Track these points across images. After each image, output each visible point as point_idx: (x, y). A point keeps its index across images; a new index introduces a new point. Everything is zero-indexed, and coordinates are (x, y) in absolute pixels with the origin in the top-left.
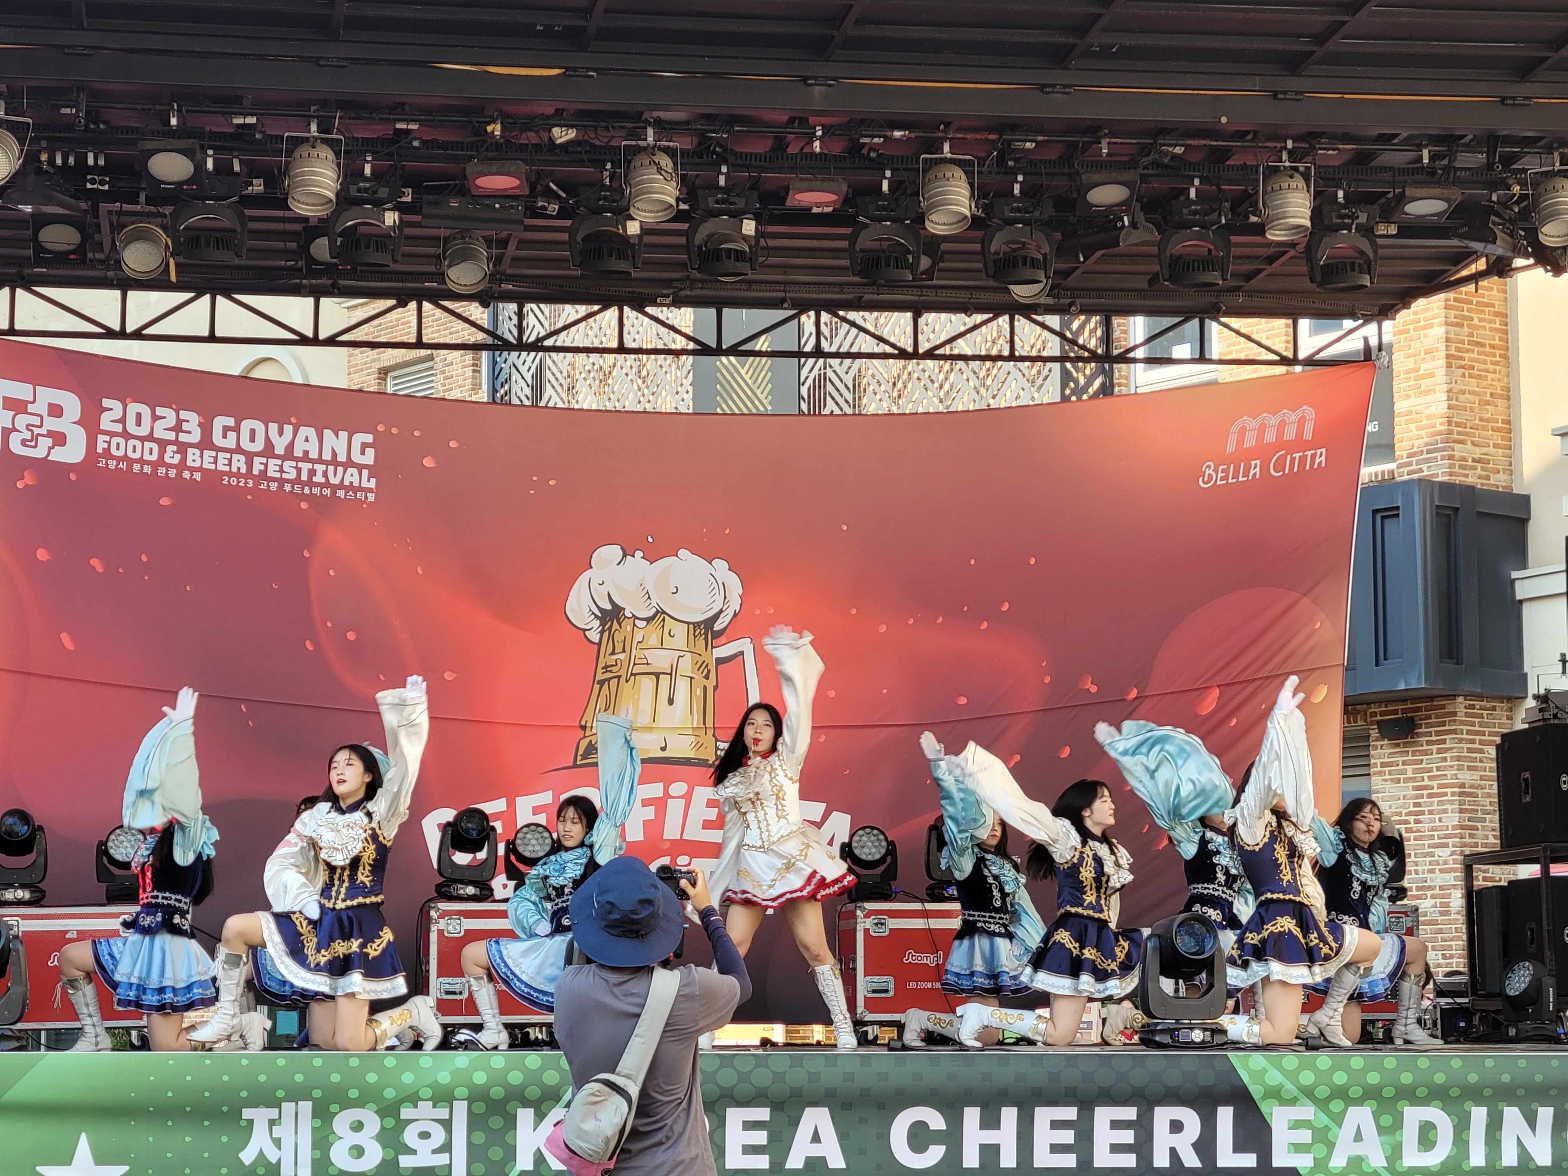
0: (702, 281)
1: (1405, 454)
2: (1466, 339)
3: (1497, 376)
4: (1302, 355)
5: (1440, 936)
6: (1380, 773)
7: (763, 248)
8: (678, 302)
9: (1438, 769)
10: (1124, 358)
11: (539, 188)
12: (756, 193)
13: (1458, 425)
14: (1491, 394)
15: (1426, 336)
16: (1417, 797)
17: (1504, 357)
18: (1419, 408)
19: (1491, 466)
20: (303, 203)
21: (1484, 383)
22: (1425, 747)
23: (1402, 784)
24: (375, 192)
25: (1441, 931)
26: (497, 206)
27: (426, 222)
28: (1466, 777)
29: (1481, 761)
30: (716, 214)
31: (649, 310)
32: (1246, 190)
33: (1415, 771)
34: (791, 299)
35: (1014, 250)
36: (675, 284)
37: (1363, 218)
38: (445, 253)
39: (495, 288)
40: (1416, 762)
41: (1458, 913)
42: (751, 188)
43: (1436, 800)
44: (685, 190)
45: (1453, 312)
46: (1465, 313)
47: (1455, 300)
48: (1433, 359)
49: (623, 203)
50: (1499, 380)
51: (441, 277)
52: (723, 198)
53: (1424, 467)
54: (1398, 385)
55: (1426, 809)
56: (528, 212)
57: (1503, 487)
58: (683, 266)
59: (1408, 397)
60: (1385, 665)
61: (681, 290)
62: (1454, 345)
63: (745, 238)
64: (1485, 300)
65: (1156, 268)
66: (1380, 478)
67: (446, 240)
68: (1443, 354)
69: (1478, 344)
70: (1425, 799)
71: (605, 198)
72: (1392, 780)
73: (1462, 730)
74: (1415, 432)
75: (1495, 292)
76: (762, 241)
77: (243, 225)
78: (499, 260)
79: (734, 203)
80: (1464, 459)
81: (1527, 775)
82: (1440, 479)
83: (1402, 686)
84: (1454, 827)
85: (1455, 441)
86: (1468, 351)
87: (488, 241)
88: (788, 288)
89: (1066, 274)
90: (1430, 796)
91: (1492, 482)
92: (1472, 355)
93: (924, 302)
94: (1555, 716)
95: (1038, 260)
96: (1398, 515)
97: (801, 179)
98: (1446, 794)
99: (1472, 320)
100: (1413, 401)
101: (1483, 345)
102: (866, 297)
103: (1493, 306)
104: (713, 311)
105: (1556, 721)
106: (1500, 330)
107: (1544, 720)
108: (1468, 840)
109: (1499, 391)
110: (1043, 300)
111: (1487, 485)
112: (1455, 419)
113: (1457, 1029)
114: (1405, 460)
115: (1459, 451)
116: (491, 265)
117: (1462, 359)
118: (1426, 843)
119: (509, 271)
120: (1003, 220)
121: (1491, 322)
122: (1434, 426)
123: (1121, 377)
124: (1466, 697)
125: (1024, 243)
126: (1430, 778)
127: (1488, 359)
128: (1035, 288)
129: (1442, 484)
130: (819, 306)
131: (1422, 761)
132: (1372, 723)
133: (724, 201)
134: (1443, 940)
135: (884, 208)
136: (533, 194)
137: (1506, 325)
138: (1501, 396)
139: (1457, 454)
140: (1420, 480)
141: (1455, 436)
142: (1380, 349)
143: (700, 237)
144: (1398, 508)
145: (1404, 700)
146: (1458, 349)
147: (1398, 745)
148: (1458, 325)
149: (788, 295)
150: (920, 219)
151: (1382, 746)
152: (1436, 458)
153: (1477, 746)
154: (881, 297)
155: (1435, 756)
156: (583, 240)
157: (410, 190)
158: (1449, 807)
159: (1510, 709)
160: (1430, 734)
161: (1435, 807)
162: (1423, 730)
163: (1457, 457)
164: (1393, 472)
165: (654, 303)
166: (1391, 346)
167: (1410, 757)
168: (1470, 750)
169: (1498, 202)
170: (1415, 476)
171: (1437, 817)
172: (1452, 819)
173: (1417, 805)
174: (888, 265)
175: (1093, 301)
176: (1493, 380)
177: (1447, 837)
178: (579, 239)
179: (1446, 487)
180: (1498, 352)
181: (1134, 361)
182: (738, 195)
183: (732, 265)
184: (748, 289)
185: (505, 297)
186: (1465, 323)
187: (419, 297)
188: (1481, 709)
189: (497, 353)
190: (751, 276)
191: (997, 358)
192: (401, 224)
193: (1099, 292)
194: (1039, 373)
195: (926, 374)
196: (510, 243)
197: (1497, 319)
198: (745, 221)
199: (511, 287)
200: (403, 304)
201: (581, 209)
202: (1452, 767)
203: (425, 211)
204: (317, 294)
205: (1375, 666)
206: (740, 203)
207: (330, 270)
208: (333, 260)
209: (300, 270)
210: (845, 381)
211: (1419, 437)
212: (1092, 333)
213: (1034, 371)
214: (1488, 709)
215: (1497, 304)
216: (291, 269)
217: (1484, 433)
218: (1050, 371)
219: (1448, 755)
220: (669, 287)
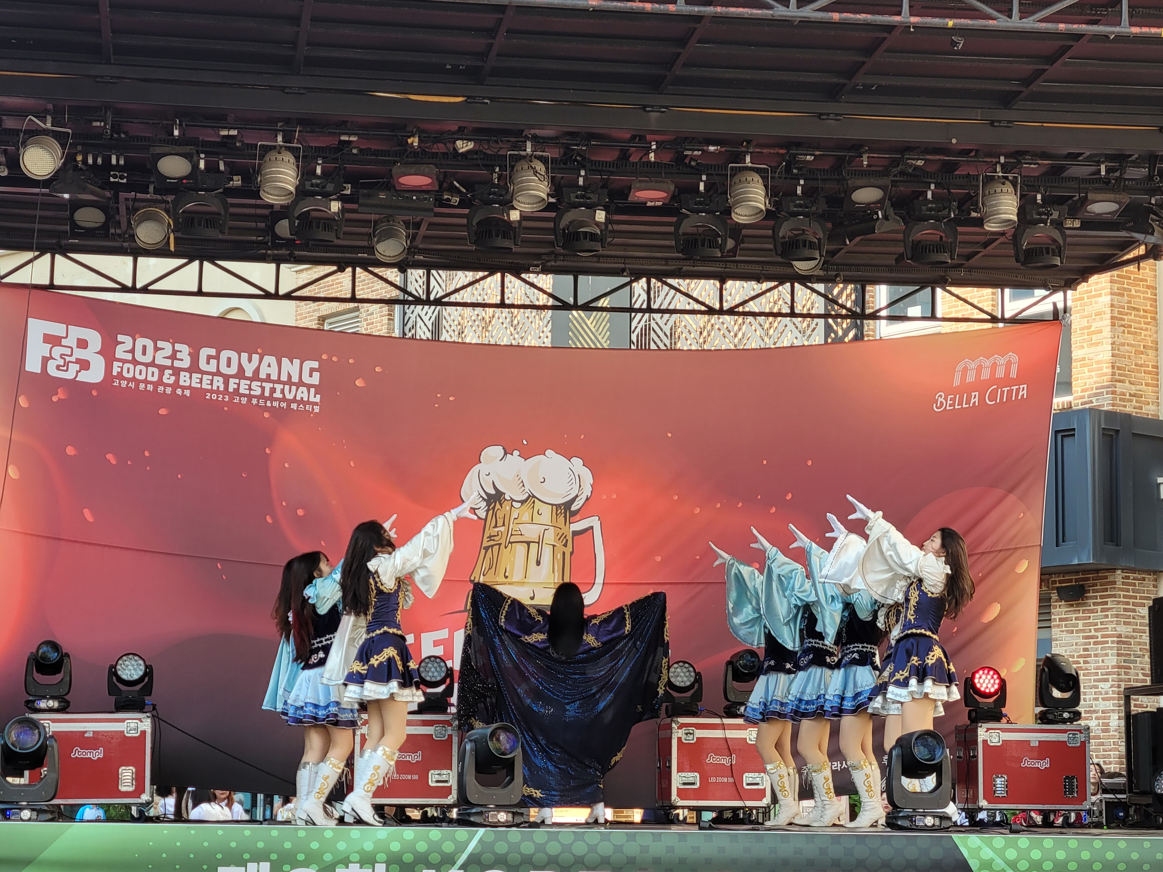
0: (563, 255)
1: (1079, 389)
3: (1148, 333)
4: (1007, 316)
5: (1101, 747)
6: (1058, 626)
7: (610, 231)
8: (546, 271)
9: (1102, 623)
10: (874, 315)
11: (445, 185)
12: (606, 191)
13: (1119, 368)
14: (1144, 346)
15: (1096, 303)
16: (1086, 644)
17: (1154, 319)
18: (1091, 356)
19: (1143, 399)
20: (271, 194)
21: (1139, 338)
22: (1092, 607)
23: (1075, 634)
24: (324, 187)
25: (1102, 744)
26: (414, 197)
27: (361, 209)
28: (1123, 629)
29: (1134, 618)
30: (576, 206)
31: (523, 276)
32: (969, 193)
33: (1084, 625)
34: (629, 269)
35: (797, 235)
36: (544, 257)
37: (1055, 215)
38: (374, 232)
39: (410, 258)
40: (1085, 618)
41: (1116, 731)
42: (603, 187)
43: (1100, 646)
44: (554, 189)
45: (1116, 285)
46: (1125, 286)
47: (1118, 276)
48: (1102, 319)
49: (508, 197)
50: (1150, 336)
51: (371, 249)
52: (582, 195)
53: (1094, 399)
54: (1075, 338)
55: (1092, 653)
56: (437, 203)
57: (1152, 415)
58: (551, 243)
59: (1083, 347)
60: (1063, 547)
61: (548, 261)
62: (1116, 310)
63: (598, 224)
64: (1140, 276)
65: (901, 250)
66: (1061, 407)
67: (376, 222)
68: (1109, 316)
69: (1134, 309)
70: (1092, 646)
71: (494, 193)
72: (1067, 631)
73: (1120, 595)
74: (1087, 373)
75: (1147, 271)
76: (610, 227)
77: (226, 210)
78: (414, 238)
79: (589, 198)
80: (1124, 394)
82: (1105, 408)
83: (1076, 562)
84: (1113, 667)
85: (1116, 381)
86: (1127, 314)
87: (407, 224)
88: (627, 261)
89: (832, 253)
90: (1095, 643)
91: (1144, 411)
92: (1130, 317)
93: (726, 272)
95: (814, 243)
96: (1074, 435)
97: (640, 182)
98: (1107, 642)
99: (1131, 291)
100: (1086, 350)
101: (1138, 310)
102: (685, 268)
103: (1146, 281)
104: (571, 278)
106: (1150, 299)
108: (1123, 676)
109: (1150, 344)
110: (816, 273)
111: (1141, 413)
112: (1117, 364)
113: (1117, 818)
114: (1080, 394)
115: (1120, 388)
116: (408, 242)
117: (1123, 320)
118: (1092, 678)
119: (420, 246)
120: (789, 213)
121: (1144, 292)
122: (1101, 369)
123: (869, 330)
124: (1123, 570)
125: (804, 231)
126: (1096, 630)
127: (1142, 320)
128: (812, 264)
129: (1107, 412)
130: (649, 275)
131: (1090, 617)
132: (1053, 589)
133: (582, 197)
134: (1104, 750)
135: (701, 203)
136: (441, 190)
137: (1156, 295)
138: (1151, 348)
139: (1118, 390)
140: (1090, 409)
141: (1117, 377)
142: (1065, 311)
143: (564, 222)
144: (1074, 429)
145: (1077, 572)
146: (1120, 313)
147: (1072, 605)
148: (1120, 295)
149: (627, 266)
150: (727, 212)
151: (1060, 606)
152: (1103, 393)
153: (1131, 607)
154: (695, 268)
155: (1099, 614)
156: (477, 224)
157: (350, 186)
158: (1110, 652)
159: (1156, 580)
160: (1096, 598)
161: (1099, 652)
162: (1091, 594)
163: (1118, 392)
164: (1070, 403)
165: (528, 271)
166: (1073, 309)
167: (1081, 615)
168: (1125, 610)
170: (1087, 406)
171: (1100, 659)
172: (1112, 660)
173: (1085, 650)
174: (703, 245)
175: (851, 273)
176: (1145, 336)
177: (1108, 674)
178: (474, 223)
179: (1110, 415)
180: (1149, 315)
181: (880, 318)
182: (593, 192)
183: (587, 244)
184: (598, 262)
185: (417, 265)
186: (1125, 293)
187: (354, 264)
188: (1134, 579)
189: (407, 306)
190: (601, 252)
191: (779, 314)
192: (343, 210)
193: (857, 266)
194: (809, 326)
195: (725, 326)
196: (422, 225)
197: (1149, 291)
198: (597, 211)
199: (422, 257)
200: (341, 270)
201: (476, 201)
202: (1112, 622)
203: (360, 201)
204: (278, 261)
205: (1057, 546)
206: (594, 198)
207: (289, 244)
208: (292, 237)
209: (267, 243)
210: (664, 330)
211: (1090, 377)
212: (849, 296)
213: (805, 324)
214: (1139, 580)
215: (1149, 279)
216: (260, 242)
217: (1139, 375)
218: (817, 325)
219: (1109, 613)
220: (539, 260)
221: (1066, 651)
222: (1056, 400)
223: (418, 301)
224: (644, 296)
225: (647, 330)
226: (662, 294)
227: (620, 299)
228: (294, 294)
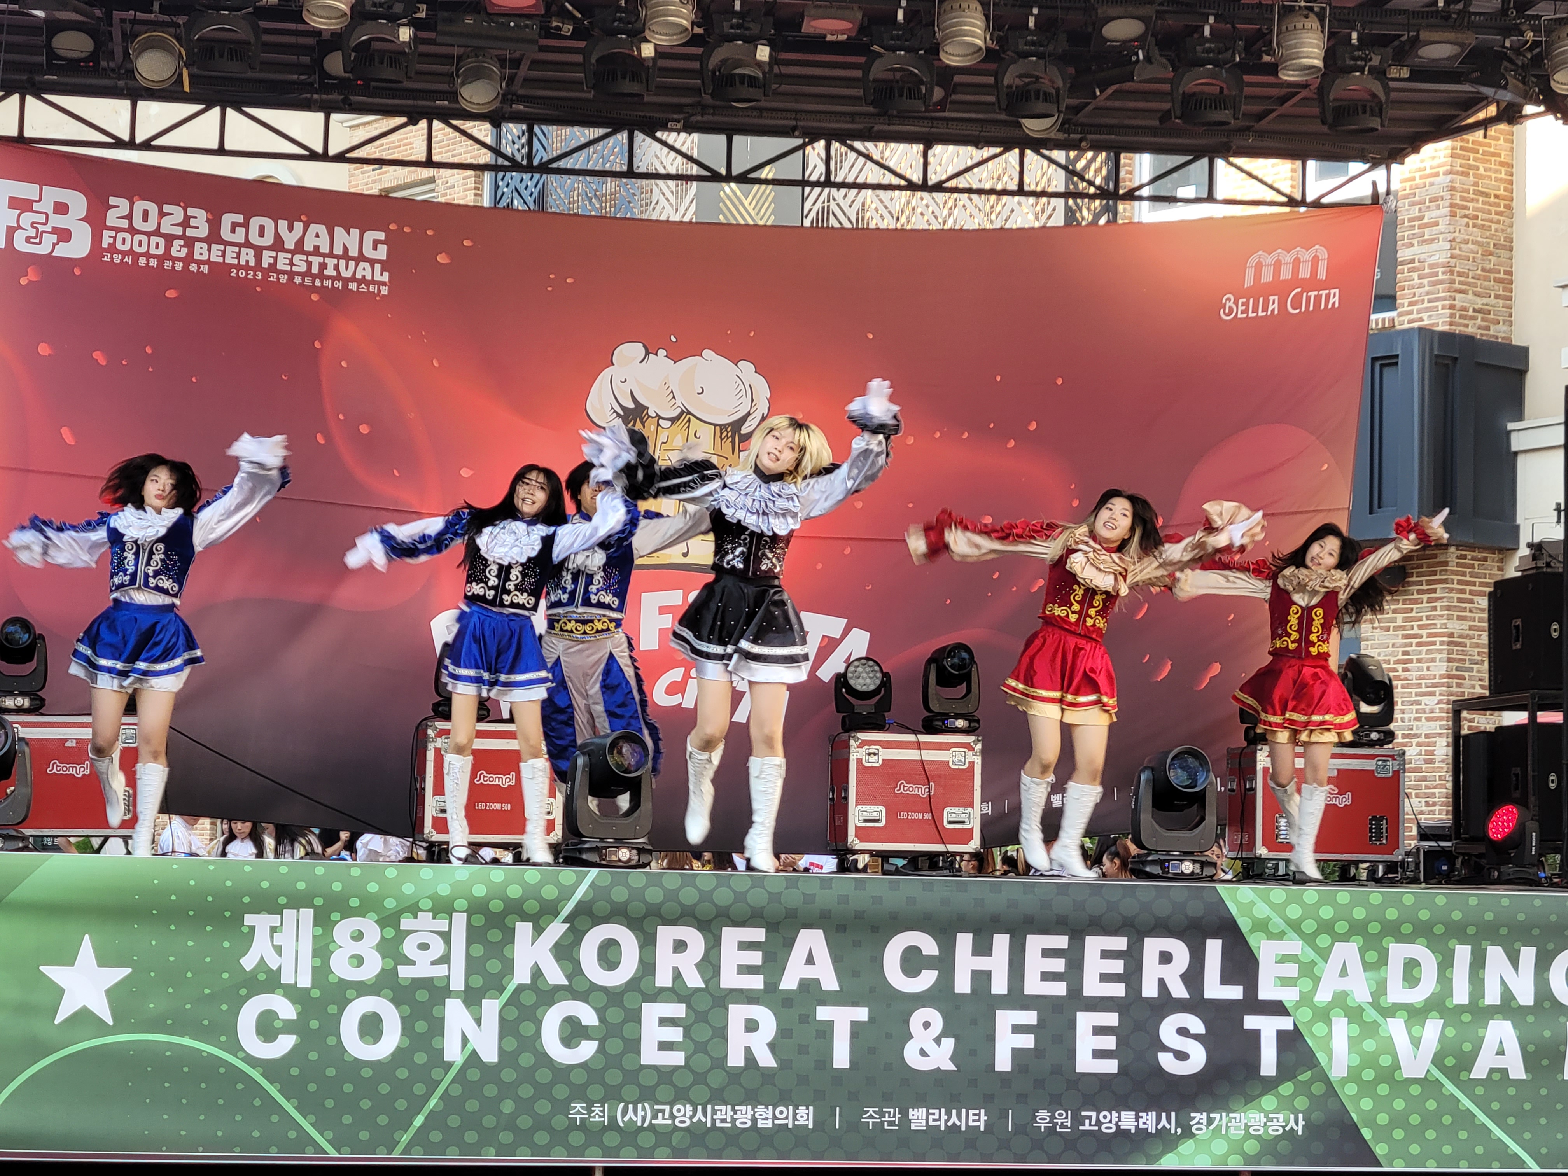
0: (714, 107)
1: (1406, 302)
2: (1472, 188)
3: (1501, 226)
4: (1310, 198)
5: (1423, 783)
7: (776, 75)
8: (689, 128)
9: (1427, 618)
10: (1131, 196)
11: (554, 8)
12: (771, 19)
13: (1460, 274)
14: (1495, 245)
15: (1431, 185)
16: (1406, 645)
17: (1509, 207)
18: (1423, 257)
19: (1492, 316)
20: (318, 16)
21: (1488, 233)
22: (1416, 596)
23: (1391, 632)
24: (390, 7)
25: (1424, 779)
26: (512, 24)
27: (440, 39)
28: (1455, 626)
29: (1471, 611)
30: (731, 39)
31: (659, 134)
32: (1260, 29)
33: (1405, 620)
34: (803, 127)
35: (1028, 84)
36: (687, 109)
37: (1376, 61)
38: (458, 70)
39: (506, 108)
40: (1406, 611)
41: (1444, 761)
42: (767, 14)
43: (1425, 649)
44: (700, 15)
45: (1459, 161)
46: (1471, 162)
47: (1462, 148)
48: (1438, 207)
49: (638, 25)
50: (1503, 231)
51: (453, 96)
52: (738, 24)
53: (1425, 316)
54: (1401, 233)
55: (1415, 657)
56: (543, 33)
57: (1503, 338)
58: (697, 91)
59: (1412, 245)
60: (1380, 514)
61: (693, 115)
62: (1459, 194)
63: (759, 64)
64: (1492, 150)
65: (1167, 106)
66: (1380, 326)
67: (460, 58)
68: (1447, 202)
69: (1482, 194)
70: (1414, 648)
71: (620, 20)
73: (1453, 580)
74: (1417, 281)
75: (1501, 142)
76: (776, 69)
77: (257, 37)
78: (511, 79)
79: (748, 29)
80: (1465, 309)
81: (1519, 622)
82: (1440, 328)
84: (1442, 676)
85: (1456, 291)
86: (1472, 200)
87: (502, 61)
88: (799, 116)
89: (1077, 110)
90: (1418, 645)
91: (1492, 332)
92: (1476, 205)
93: (933, 134)
94: (1548, 565)
95: (1050, 94)
96: (1397, 364)
97: (817, 7)
98: (1435, 643)
99: (1478, 169)
100: (1416, 249)
101: (1487, 195)
102: (877, 128)
103: (1499, 155)
104: (722, 139)
105: (1549, 570)
106: (1505, 181)
107: (1537, 568)
108: (1454, 689)
109: (1502, 242)
110: (1053, 135)
111: (1487, 335)
112: (1457, 269)
113: (1440, 873)
114: (1406, 309)
115: (1460, 300)
116: (504, 85)
117: (1467, 208)
118: (1414, 691)
119: (521, 92)
120: (1017, 53)
121: (1496, 171)
122: (1435, 276)
123: (1125, 216)
124: (1458, 547)
125: (1037, 78)
126: (1420, 627)
127: (1493, 209)
128: (1047, 123)
129: (1443, 335)
130: (829, 136)
131: (1412, 609)
133: (738, 26)
134: (1427, 788)
135: (898, 38)
136: (549, 14)
137: (1512, 175)
138: (1504, 247)
139: (1458, 303)
140: (1420, 329)
141: (1457, 286)
142: (1388, 193)
143: (714, 61)
144: (1397, 356)
146: (1463, 199)
148: (1463, 174)
149: (799, 123)
150: (934, 50)
152: (1437, 307)
153: (1467, 596)
154: (892, 128)
155: (1425, 605)
156: (597, 61)
157: (425, 6)
158: (1438, 656)
159: (1501, 561)
160: (1420, 583)
161: (1424, 656)
162: (1415, 578)
163: (1458, 307)
164: (1393, 321)
165: (665, 128)
166: (1397, 192)
167: (1401, 605)
168: (1460, 600)
169: (1511, 48)
170: (1416, 325)
171: (1425, 666)
172: (1440, 668)
173: (1405, 653)
174: (901, 95)
175: (1103, 137)
176: (1496, 230)
177: (1434, 685)
178: (593, 61)
179: (1446, 338)
180: (1502, 203)
181: (1140, 198)
182: (753, 21)
183: (745, 91)
184: (760, 117)
185: (516, 118)
186: (1471, 172)
187: (430, 116)
188: (1472, 559)
189: (501, 174)
190: (763, 104)
191: (1005, 192)
192: (415, 39)
193: (1110, 129)
194: (1043, 211)
195: (930, 209)
196: (523, 63)
197: (1503, 170)
198: (759, 47)
199: (522, 107)
200: (413, 121)
201: (596, 30)
202: (1442, 616)
203: (439, 28)
204: (328, 109)
205: (1371, 513)
206: (755, 29)
207: (342, 85)
208: (347, 75)
209: (312, 84)
210: (848, 214)
211: (1421, 286)
212: (1098, 171)
213: (1039, 208)
214: (1479, 560)
215: (1503, 154)
216: (302, 83)
217: (1486, 283)
218: (1054, 210)
219: (1438, 604)
220: (680, 112)
221: (1379, 655)
222: (1373, 317)
223: (515, 166)
224: (822, 168)
225: (825, 212)
226: (846, 165)
227: (789, 168)
228: (348, 155)
